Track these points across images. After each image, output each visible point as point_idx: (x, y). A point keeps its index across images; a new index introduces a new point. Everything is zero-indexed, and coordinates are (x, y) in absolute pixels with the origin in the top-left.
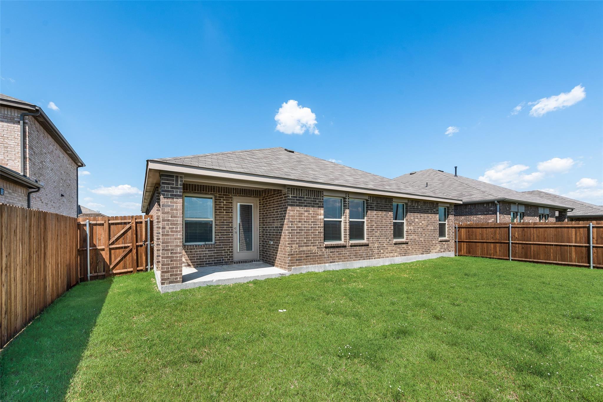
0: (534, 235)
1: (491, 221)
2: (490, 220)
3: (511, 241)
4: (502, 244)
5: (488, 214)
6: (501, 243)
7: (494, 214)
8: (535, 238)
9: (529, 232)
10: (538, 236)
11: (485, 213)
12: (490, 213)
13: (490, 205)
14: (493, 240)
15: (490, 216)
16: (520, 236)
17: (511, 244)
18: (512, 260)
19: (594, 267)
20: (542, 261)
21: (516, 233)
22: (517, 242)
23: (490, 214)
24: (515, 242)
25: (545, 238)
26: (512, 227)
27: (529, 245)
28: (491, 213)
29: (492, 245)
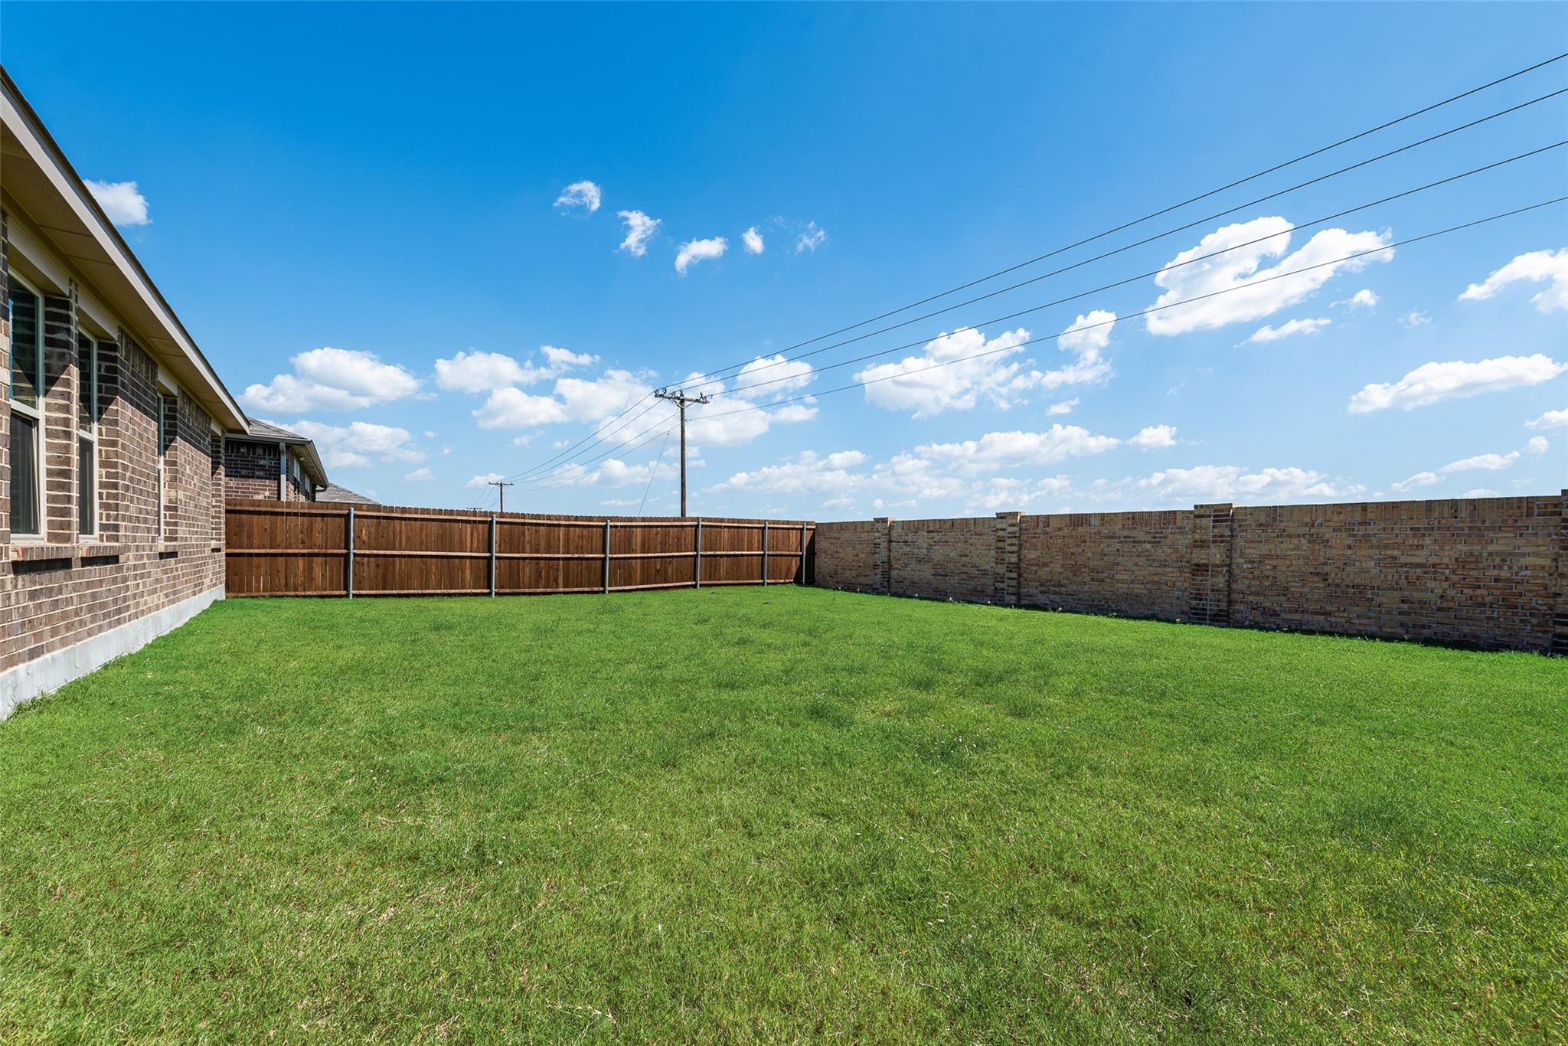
0: (401, 537)
1: (260, 497)
2: (258, 494)
3: (352, 551)
4: (328, 558)
5: (253, 477)
6: (325, 555)
7: (269, 479)
8: (404, 542)
9: (391, 528)
10: (408, 539)
11: (244, 472)
12: (257, 473)
13: (260, 451)
14: (304, 548)
15: (258, 482)
16: (372, 537)
17: (352, 556)
18: (354, 595)
19: (496, 594)
20: (416, 592)
21: (364, 531)
22: (367, 552)
23: (259, 477)
24: (362, 552)
25: (422, 542)
26: (356, 516)
27: (391, 559)
28: (262, 473)
29: (301, 561)
